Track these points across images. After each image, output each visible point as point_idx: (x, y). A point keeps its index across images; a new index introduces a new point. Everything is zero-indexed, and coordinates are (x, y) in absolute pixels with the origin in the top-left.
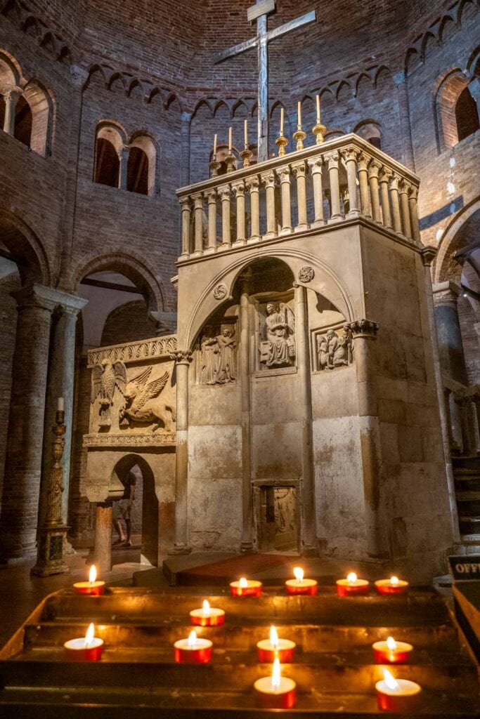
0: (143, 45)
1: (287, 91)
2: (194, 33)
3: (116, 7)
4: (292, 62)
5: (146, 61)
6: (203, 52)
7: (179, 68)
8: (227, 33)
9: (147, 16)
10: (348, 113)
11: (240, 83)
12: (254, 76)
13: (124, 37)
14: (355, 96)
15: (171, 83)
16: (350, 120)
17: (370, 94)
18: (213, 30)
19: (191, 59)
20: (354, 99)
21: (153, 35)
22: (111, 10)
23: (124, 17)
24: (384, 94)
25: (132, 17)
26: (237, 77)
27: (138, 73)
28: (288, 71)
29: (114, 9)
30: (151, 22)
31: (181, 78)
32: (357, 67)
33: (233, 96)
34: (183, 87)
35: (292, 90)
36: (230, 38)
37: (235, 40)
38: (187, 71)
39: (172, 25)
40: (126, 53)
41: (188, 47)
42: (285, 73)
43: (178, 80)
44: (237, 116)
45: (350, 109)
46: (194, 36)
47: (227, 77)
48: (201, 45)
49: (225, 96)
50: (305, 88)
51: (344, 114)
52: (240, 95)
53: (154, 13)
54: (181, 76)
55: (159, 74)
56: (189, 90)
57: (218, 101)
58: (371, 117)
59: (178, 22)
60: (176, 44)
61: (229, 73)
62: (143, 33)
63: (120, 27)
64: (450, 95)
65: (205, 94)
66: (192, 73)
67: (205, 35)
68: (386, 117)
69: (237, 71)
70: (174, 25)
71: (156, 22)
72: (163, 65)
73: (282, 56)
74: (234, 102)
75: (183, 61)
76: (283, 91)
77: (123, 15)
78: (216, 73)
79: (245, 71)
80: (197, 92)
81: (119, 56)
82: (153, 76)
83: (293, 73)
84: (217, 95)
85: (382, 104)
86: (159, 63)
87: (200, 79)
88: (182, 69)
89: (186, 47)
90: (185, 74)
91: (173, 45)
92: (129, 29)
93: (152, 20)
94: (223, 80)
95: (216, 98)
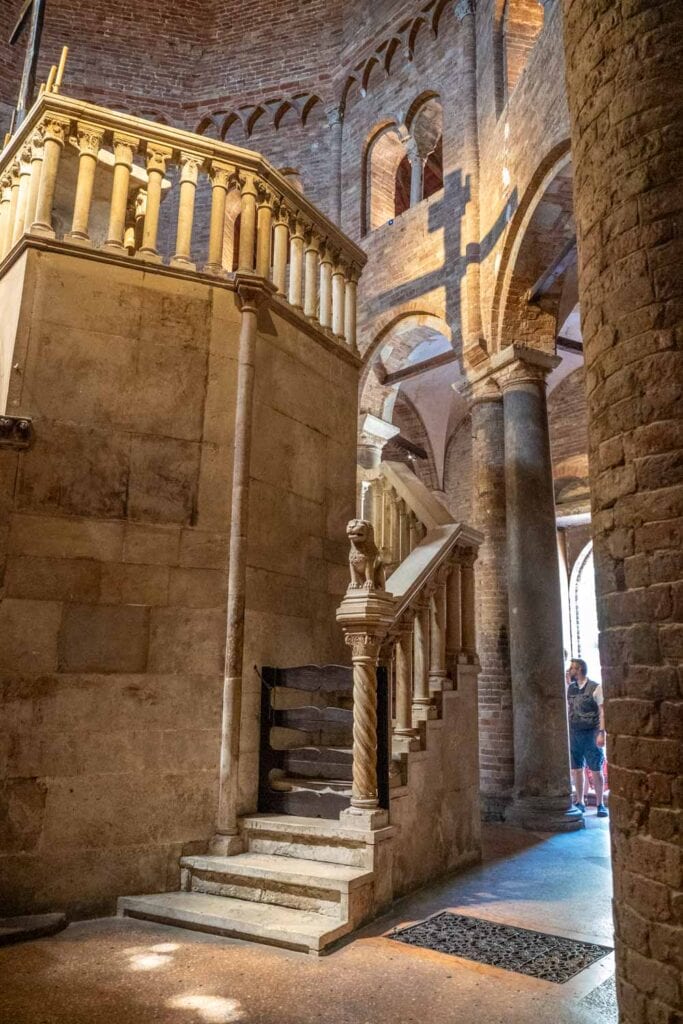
0: (117, 55)
1: (327, 77)
2: (200, 22)
3: (75, 9)
4: (341, 30)
5: (121, 78)
6: (214, 47)
7: (175, 78)
8: (248, 9)
9: (124, 14)
10: (401, 90)
11: (263, 81)
12: (283, 65)
13: (87, 50)
14: (411, 58)
15: (158, 103)
16: (405, 99)
17: (429, 49)
18: (228, 11)
19: (198, 61)
20: (409, 64)
21: (135, 38)
22: (68, 16)
23: (88, 21)
24: (447, 43)
25: (101, 19)
26: (258, 73)
27: (103, 97)
28: (332, 46)
29: (72, 14)
30: (130, 20)
31: (178, 92)
32: (411, 11)
33: (249, 103)
34: (177, 105)
35: (334, 74)
36: (251, 17)
37: (259, 19)
38: (187, 82)
39: (164, 17)
40: (88, 72)
41: (192, 46)
42: (329, 51)
43: (174, 96)
44: (256, 132)
45: (404, 82)
46: (200, 26)
47: (244, 76)
48: (213, 37)
49: (237, 106)
50: (349, 66)
51: (396, 92)
52: (258, 100)
53: (134, 7)
54: (177, 89)
55: (141, 93)
56: (187, 107)
57: (228, 114)
58: (429, 88)
59: (173, 12)
60: (172, 44)
61: (248, 70)
62: (118, 39)
63: (84, 37)
64: (527, 15)
65: (209, 108)
66: (197, 83)
67: (218, 21)
68: (448, 81)
69: (260, 63)
70: (168, 17)
71: (138, 18)
72: (148, 78)
73: (326, 25)
74: (249, 112)
75: (184, 67)
76: (322, 78)
77: (86, 18)
78: (229, 74)
79: (271, 60)
80: (199, 108)
81: (76, 79)
82: (129, 97)
83: (339, 48)
84: (227, 106)
85: (443, 60)
86: (142, 77)
87: (207, 89)
88: (180, 78)
89: (188, 45)
90: (184, 85)
91: (168, 47)
92: (97, 36)
93: (132, 17)
94: (239, 82)
95: (225, 112)
